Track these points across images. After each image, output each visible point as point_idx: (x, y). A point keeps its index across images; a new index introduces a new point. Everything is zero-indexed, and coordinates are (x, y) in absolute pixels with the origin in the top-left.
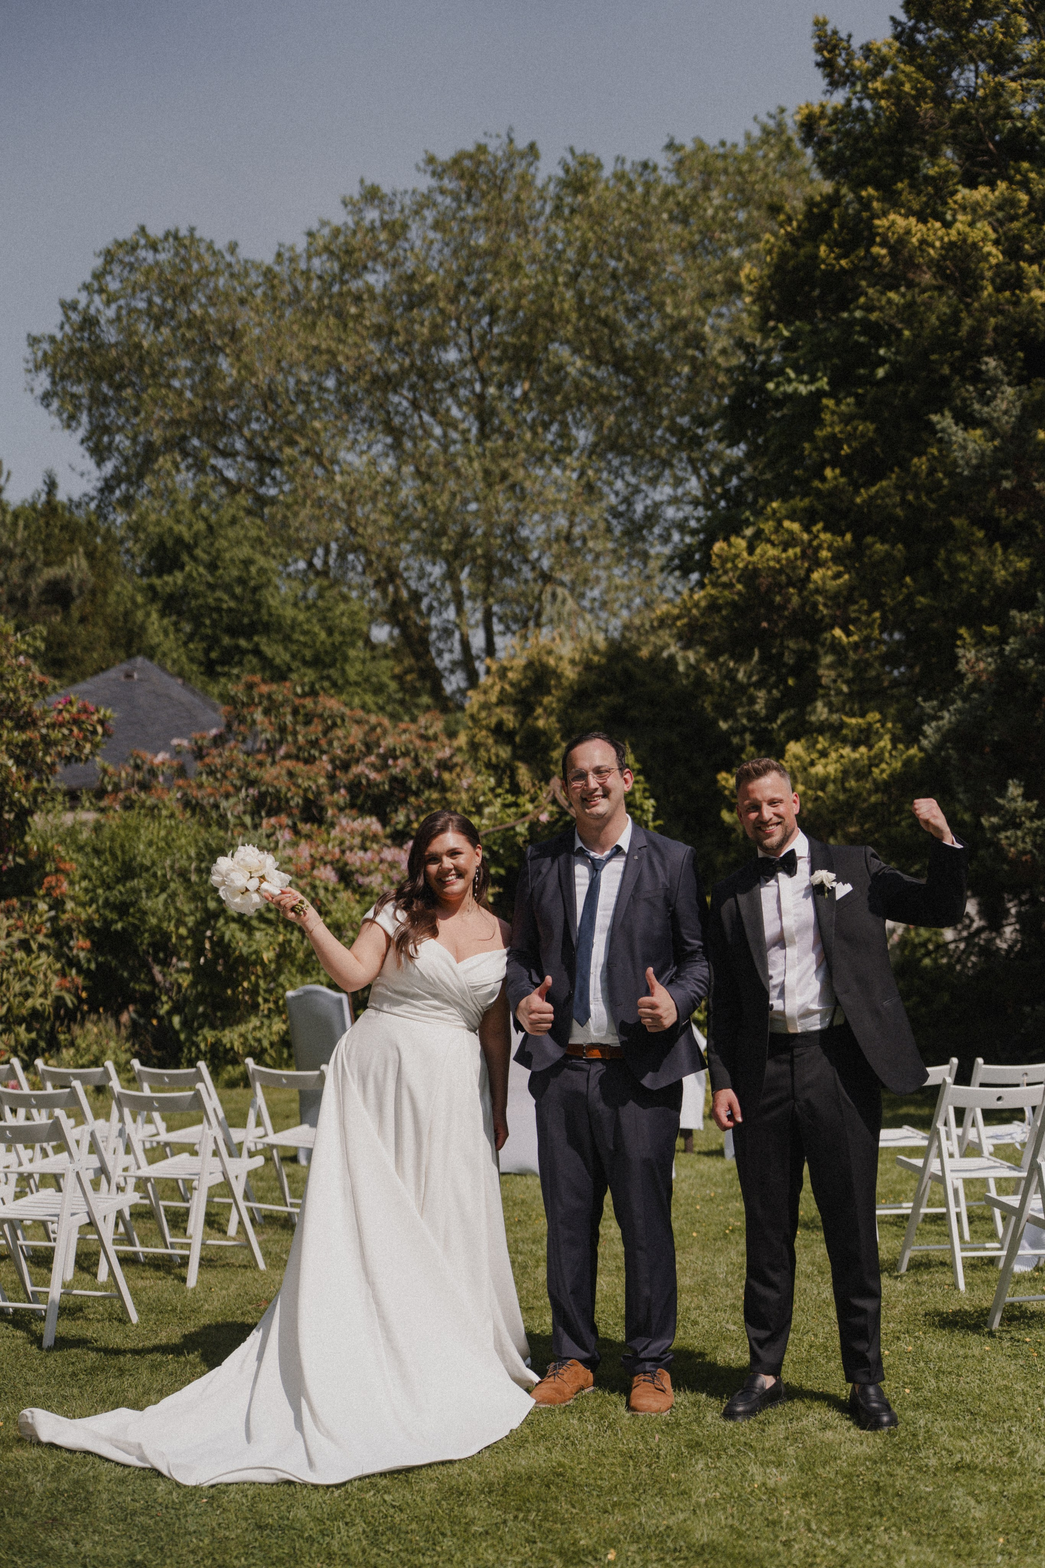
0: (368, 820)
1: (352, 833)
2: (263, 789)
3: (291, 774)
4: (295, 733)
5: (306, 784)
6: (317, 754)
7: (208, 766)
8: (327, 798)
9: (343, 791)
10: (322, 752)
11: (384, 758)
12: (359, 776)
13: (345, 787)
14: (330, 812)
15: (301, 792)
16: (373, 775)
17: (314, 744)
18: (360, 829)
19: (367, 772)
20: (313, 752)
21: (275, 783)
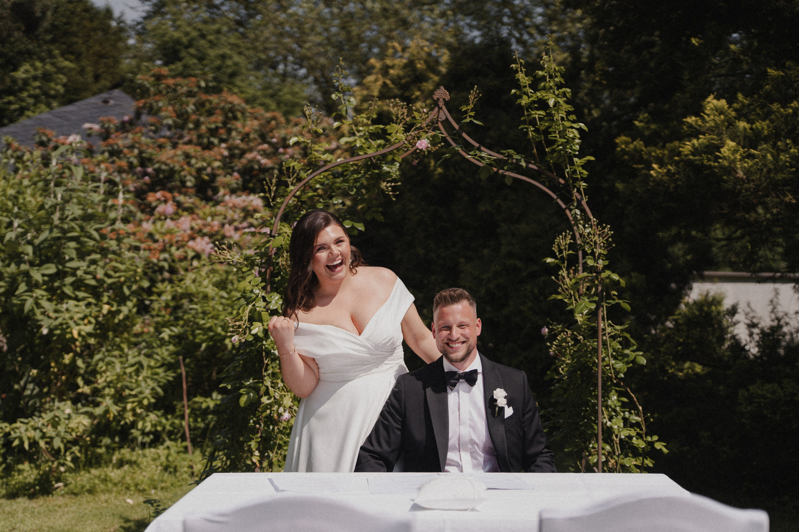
0: (252, 197)
1: (234, 207)
2: (156, 166)
3: (187, 156)
4: (198, 124)
5: (199, 165)
6: (215, 141)
7: (111, 145)
8: (222, 179)
9: (236, 174)
10: (222, 141)
11: (275, 146)
12: (250, 161)
13: (238, 171)
14: (222, 192)
15: (193, 171)
16: (264, 161)
17: (213, 132)
18: (243, 205)
19: (259, 157)
20: (212, 139)
21: (169, 162)
